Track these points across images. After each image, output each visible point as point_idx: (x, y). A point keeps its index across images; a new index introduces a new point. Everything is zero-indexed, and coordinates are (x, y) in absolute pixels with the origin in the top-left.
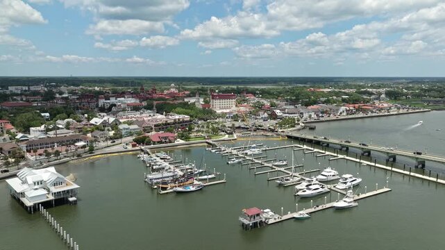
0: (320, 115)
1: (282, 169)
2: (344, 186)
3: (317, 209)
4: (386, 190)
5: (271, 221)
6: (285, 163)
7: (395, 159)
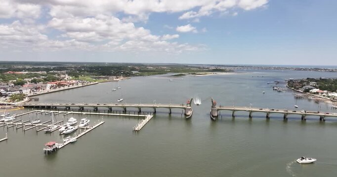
0: (35, 90)
1: (41, 124)
2: (83, 125)
3: (78, 137)
4: (102, 122)
5: (60, 147)
6: (39, 121)
7: (97, 109)
